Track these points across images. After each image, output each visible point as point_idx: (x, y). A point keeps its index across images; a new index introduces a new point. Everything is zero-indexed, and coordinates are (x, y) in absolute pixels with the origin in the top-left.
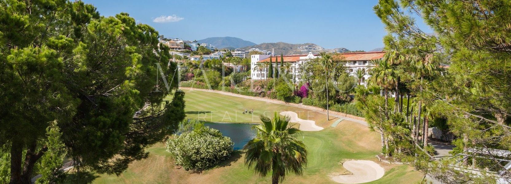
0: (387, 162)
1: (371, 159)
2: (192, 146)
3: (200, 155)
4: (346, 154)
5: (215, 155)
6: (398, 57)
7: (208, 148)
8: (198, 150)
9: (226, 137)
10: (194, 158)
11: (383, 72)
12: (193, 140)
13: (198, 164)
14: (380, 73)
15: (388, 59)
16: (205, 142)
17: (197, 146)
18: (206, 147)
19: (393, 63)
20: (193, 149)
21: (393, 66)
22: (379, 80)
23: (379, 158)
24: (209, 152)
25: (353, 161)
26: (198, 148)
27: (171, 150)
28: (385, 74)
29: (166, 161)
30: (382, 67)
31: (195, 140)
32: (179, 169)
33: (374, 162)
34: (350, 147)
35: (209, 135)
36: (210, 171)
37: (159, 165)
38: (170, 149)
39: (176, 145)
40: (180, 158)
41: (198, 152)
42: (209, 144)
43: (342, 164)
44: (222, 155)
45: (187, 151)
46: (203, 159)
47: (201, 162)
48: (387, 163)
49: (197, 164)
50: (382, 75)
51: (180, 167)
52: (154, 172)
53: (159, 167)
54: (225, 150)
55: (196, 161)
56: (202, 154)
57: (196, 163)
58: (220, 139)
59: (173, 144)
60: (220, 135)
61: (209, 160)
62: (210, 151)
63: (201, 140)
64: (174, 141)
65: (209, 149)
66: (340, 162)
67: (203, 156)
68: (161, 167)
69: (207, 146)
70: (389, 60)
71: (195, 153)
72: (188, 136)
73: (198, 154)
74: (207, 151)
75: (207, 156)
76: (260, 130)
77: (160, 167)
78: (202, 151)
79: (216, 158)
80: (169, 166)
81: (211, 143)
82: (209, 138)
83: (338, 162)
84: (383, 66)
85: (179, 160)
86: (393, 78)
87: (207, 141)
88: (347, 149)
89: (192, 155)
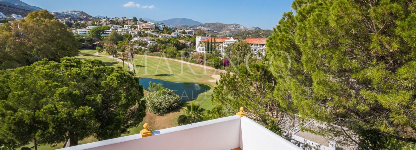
2: (157, 101)
5: (170, 106)
8: (161, 103)
9: (177, 95)
10: (159, 107)
13: (161, 111)
16: (165, 99)
17: (160, 101)
20: (158, 103)
24: (167, 104)
31: (159, 97)
35: (167, 94)
36: (168, 114)
39: (148, 100)
41: (160, 104)
42: (167, 100)
44: (175, 105)
45: (154, 104)
46: (164, 108)
51: (151, 112)
54: (176, 103)
55: (160, 109)
56: (163, 105)
58: (173, 96)
61: (167, 109)
62: (167, 103)
63: (162, 97)
69: (166, 101)
71: (159, 105)
72: (155, 95)
73: (161, 105)
75: (166, 107)
78: (163, 103)
79: (171, 107)
81: (168, 99)
82: (167, 96)
89: (157, 106)
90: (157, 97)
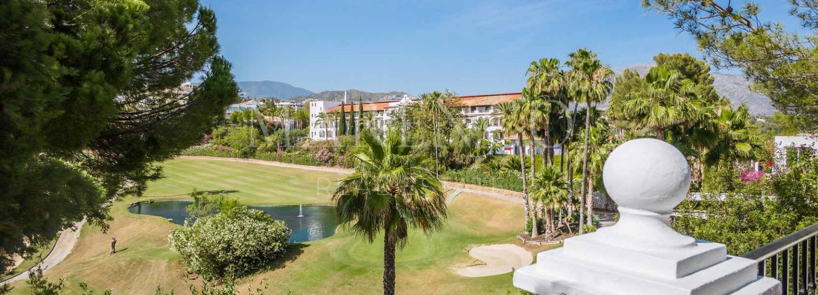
0: (534, 243)
1: (511, 242)
2: (218, 237)
3: (233, 252)
4: (471, 238)
5: (259, 251)
6: (549, 81)
7: (246, 240)
8: (229, 243)
9: (277, 222)
10: (223, 257)
11: (528, 105)
12: (219, 229)
13: (230, 268)
14: (523, 107)
15: (534, 85)
16: (242, 230)
17: (227, 238)
18: (243, 238)
19: (542, 91)
20: (219, 243)
21: (542, 96)
22: (522, 117)
23: (522, 238)
24: (249, 246)
25: (484, 247)
26: (229, 241)
27: (179, 248)
28: (530, 108)
29: (169, 268)
30: (526, 97)
31: (224, 228)
32: (195, 279)
33: (515, 246)
34: (475, 229)
35: (248, 218)
36: (250, 277)
37: (156, 276)
38: (176, 246)
39: (187, 239)
40: (197, 259)
41: (228, 248)
42: (248, 233)
43: (468, 251)
44: (272, 249)
45: (208, 247)
46: (238, 258)
47: (235, 264)
48: (534, 245)
49: (226, 269)
50: (527, 109)
51: (195, 276)
52: (147, 288)
53: (155, 279)
54: (276, 241)
55: (226, 264)
56: (236, 250)
57: (226, 266)
58: (267, 224)
59: (182, 236)
60: (267, 218)
61: (249, 260)
62: (251, 243)
63: (234, 227)
64: (184, 232)
65: (248, 240)
66: (465, 250)
67: (238, 253)
68: (160, 278)
69: (245, 237)
70: (537, 87)
71: (223, 249)
72: (209, 223)
73: (229, 251)
74: (245, 245)
75: (245, 253)
76: (362, 161)
77: (158, 278)
78: (235, 244)
79: (261, 256)
80: (174, 276)
81: (252, 231)
82: (248, 223)
83: (462, 248)
84: (528, 96)
85: (195, 263)
86: (542, 114)
87: (244, 228)
88: (471, 231)
89: (218, 253)
90: (217, 228)
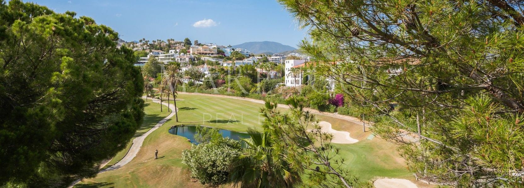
0: (425, 181)
1: (407, 178)
2: (208, 158)
3: (217, 168)
4: (379, 171)
7: (224, 161)
8: (214, 162)
10: (210, 171)
12: (210, 152)
13: (215, 178)
16: (222, 154)
17: (213, 158)
18: (222, 159)
20: (209, 161)
23: (416, 176)
24: (226, 165)
25: (386, 179)
26: (214, 160)
27: (187, 162)
29: (182, 173)
31: (212, 152)
32: (195, 182)
33: (410, 182)
34: (385, 163)
35: (227, 146)
36: (227, 185)
37: (174, 177)
38: (185, 160)
39: (192, 157)
40: (195, 170)
41: (214, 165)
42: (226, 156)
43: (373, 182)
45: (202, 163)
46: (220, 172)
47: (218, 175)
48: (425, 183)
49: (213, 178)
51: (196, 179)
52: (168, 185)
53: (174, 179)
55: (212, 175)
56: (219, 166)
57: (213, 176)
58: (239, 151)
59: (189, 155)
60: (240, 147)
61: (226, 174)
62: (227, 163)
63: (218, 151)
64: (190, 152)
65: (226, 161)
66: (371, 180)
67: (219, 169)
68: (177, 179)
69: (224, 159)
71: (210, 165)
72: (205, 147)
73: (214, 167)
74: (224, 164)
75: (224, 169)
77: (175, 179)
78: (218, 163)
80: (184, 179)
81: (228, 155)
82: (227, 150)
83: (369, 179)
85: (194, 173)
87: (224, 153)
88: (382, 165)
89: (207, 168)
90: (209, 151)
